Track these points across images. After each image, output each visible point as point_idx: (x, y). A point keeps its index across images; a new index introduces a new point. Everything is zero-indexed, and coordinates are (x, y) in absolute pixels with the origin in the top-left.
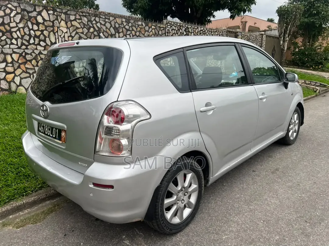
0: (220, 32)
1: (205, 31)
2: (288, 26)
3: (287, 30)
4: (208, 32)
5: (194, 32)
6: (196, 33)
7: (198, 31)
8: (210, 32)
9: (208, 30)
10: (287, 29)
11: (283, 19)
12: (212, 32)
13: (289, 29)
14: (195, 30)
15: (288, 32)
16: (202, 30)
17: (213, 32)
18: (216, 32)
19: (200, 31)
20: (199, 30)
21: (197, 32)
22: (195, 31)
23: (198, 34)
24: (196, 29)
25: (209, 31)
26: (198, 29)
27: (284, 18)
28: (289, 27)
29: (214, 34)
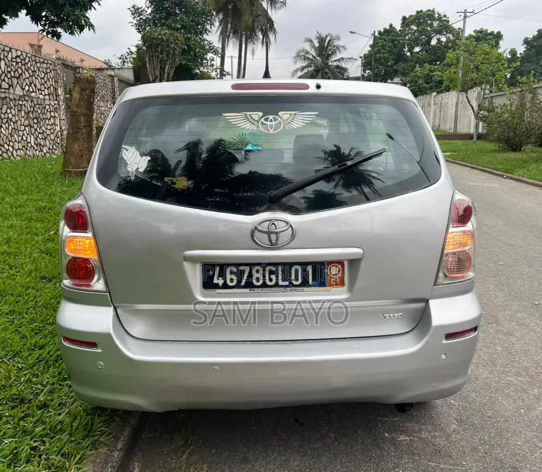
0: (51, 64)
1: (24, 59)
2: (165, 67)
3: (164, 74)
4: (29, 61)
5: (5, 58)
6: (9, 61)
7: (12, 58)
8: (34, 63)
9: (29, 58)
10: (164, 71)
11: (155, 52)
12: (36, 63)
13: (166, 71)
14: (6, 54)
15: (166, 75)
16: (19, 57)
17: (39, 62)
18: (43, 62)
19: (16, 58)
20: (14, 57)
21: (11, 60)
22: (7, 57)
23: (13, 63)
24: (8, 52)
25: (32, 61)
26: (11, 52)
27: (158, 51)
28: (167, 67)
29: (41, 66)
